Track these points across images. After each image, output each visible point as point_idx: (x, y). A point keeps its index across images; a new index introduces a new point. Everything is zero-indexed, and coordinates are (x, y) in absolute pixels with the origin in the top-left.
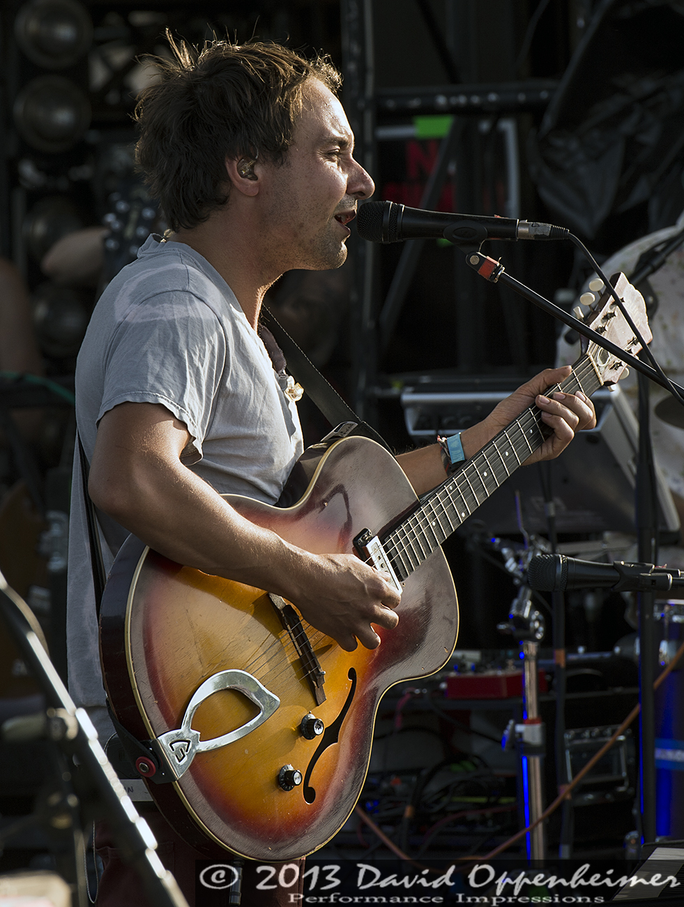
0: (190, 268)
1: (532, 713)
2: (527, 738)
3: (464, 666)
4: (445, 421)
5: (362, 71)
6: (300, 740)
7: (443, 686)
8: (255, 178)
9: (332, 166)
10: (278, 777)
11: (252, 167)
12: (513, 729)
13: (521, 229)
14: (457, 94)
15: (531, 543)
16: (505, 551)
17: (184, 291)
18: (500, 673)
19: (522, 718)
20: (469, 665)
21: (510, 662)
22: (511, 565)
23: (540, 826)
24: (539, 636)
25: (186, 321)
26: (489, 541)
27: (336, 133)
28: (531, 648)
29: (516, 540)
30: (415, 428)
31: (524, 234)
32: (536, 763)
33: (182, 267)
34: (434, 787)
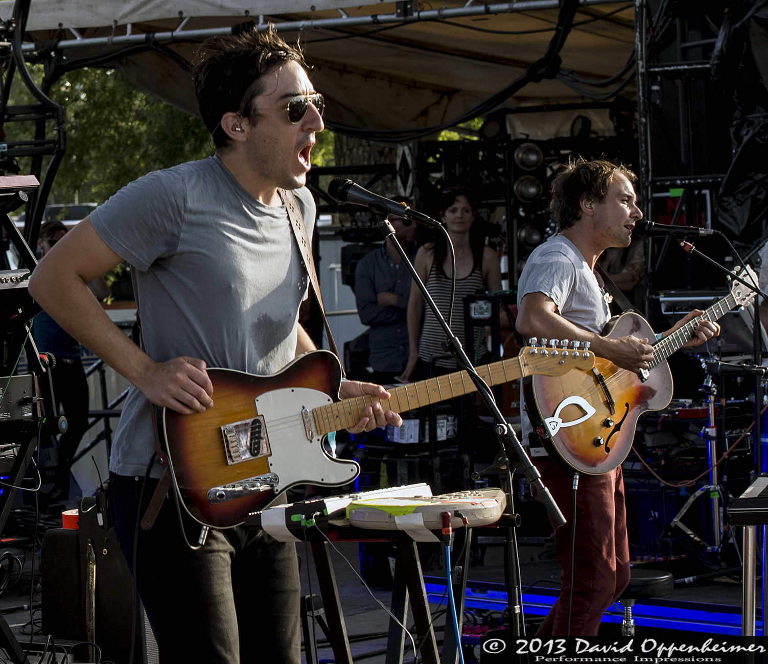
0: (563, 244)
1: (713, 424)
2: (710, 434)
3: (685, 405)
4: (677, 308)
5: (647, 171)
6: (604, 428)
7: (677, 413)
8: (592, 208)
9: (625, 206)
10: (594, 441)
11: (591, 204)
12: (705, 429)
13: (701, 232)
14: (685, 180)
15: (712, 357)
16: (702, 360)
17: (559, 252)
18: (699, 408)
19: (708, 426)
20: (687, 405)
21: (704, 404)
22: (704, 366)
23: (716, 468)
24: (715, 393)
25: (556, 263)
26: (695, 356)
27: (626, 193)
28: (712, 398)
29: (706, 355)
30: (665, 311)
31: (702, 234)
32: (714, 443)
33: (560, 243)
34: (673, 453)
